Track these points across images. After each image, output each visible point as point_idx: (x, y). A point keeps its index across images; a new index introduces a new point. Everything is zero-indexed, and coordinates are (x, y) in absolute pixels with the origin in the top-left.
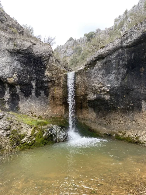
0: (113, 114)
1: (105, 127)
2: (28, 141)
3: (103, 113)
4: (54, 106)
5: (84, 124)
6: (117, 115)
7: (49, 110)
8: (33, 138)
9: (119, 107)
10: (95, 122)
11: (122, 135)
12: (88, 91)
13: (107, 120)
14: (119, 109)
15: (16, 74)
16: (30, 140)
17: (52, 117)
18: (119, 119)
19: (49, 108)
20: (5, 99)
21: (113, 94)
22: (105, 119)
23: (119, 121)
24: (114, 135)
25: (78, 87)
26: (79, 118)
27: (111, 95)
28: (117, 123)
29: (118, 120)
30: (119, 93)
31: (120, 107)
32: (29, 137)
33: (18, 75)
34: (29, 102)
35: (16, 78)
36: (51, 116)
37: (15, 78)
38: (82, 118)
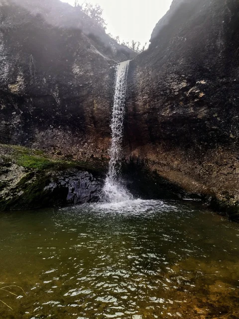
0: (218, 152)
1: (197, 180)
2: (7, 197)
3: (197, 150)
4: (98, 137)
5: (155, 172)
6: (227, 155)
7: (89, 144)
8: (19, 192)
9: (231, 136)
10: (180, 170)
11: (225, 199)
12: (158, 100)
13: (204, 165)
14: (233, 140)
15: (21, 75)
16: (12, 196)
17: (94, 156)
18: (233, 162)
19: (89, 141)
20: (12, 124)
21: (215, 103)
22: (200, 163)
23: (231, 167)
24: (210, 199)
25: (137, 94)
26: (147, 160)
27: (209, 107)
28: (225, 172)
29: (229, 165)
30: (230, 100)
31: (233, 135)
32: (12, 189)
33: (24, 77)
34: (52, 129)
35: (22, 83)
36: (92, 155)
37: (20, 83)
38: (154, 161)
